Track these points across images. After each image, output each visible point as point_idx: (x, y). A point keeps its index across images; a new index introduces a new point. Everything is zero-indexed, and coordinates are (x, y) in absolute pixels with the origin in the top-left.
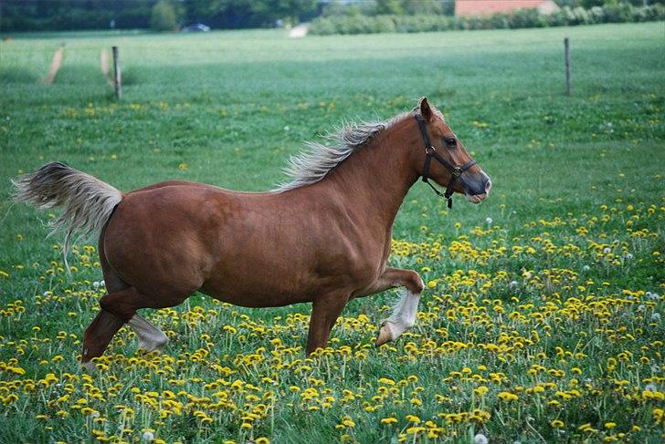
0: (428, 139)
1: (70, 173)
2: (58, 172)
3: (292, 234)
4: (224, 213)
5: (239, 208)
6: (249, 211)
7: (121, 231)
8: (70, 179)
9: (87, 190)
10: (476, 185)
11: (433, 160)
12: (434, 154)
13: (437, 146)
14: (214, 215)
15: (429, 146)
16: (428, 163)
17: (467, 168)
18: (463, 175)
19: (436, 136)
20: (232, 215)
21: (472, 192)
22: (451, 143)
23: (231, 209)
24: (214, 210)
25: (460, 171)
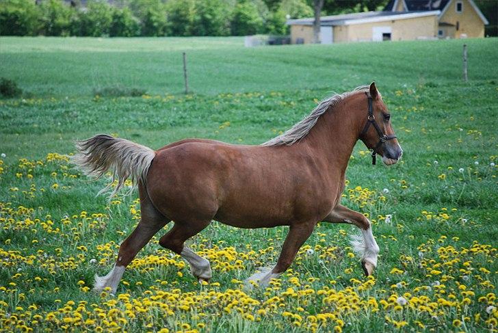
0: (373, 110)
1: (117, 142)
2: (107, 143)
3: (278, 174)
4: (230, 159)
5: (241, 155)
6: (248, 157)
7: (158, 176)
8: (118, 146)
9: (132, 152)
10: (392, 152)
11: (371, 125)
12: (373, 122)
13: (377, 116)
14: (224, 160)
15: (371, 114)
16: (367, 127)
17: (390, 139)
18: (387, 143)
19: (378, 109)
20: (236, 161)
21: (389, 156)
22: (386, 117)
23: (235, 156)
24: (223, 157)
25: (386, 139)
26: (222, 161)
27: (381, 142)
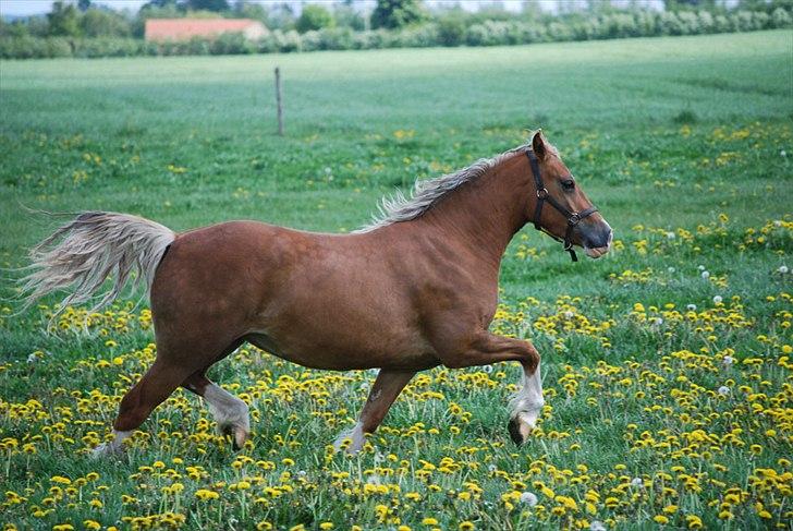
0: (541, 180)
4: (298, 251)
6: (328, 250)
11: (546, 205)
15: (540, 188)
16: (539, 208)
17: (586, 215)
18: (581, 223)
19: (550, 176)
22: (568, 186)
23: (307, 247)
24: (286, 247)
25: (578, 218)
26: (283, 255)
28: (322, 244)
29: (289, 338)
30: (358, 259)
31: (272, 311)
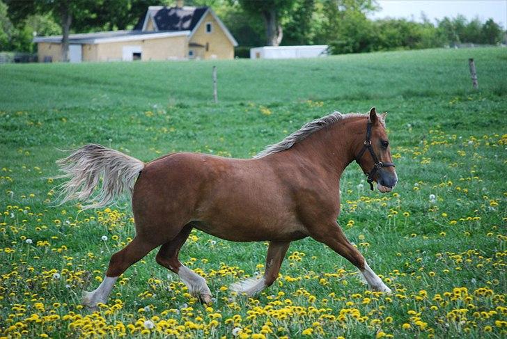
0: (370, 135)
4: (219, 170)
6: (238, 169)
11: (367, 151)
12: (369, 147)
14: (212, 172)
15: (368, 140)
16: (363, 151)
17: (387, 166)
18: (382, 169)
22: (384, 144)
23: (225, 168)
24: (212, 169)
25: (382, 166)
27: (375, 168)
28: (234, 165)
29: (215, 223)
30: (257, 174)
31: (204, 208)
